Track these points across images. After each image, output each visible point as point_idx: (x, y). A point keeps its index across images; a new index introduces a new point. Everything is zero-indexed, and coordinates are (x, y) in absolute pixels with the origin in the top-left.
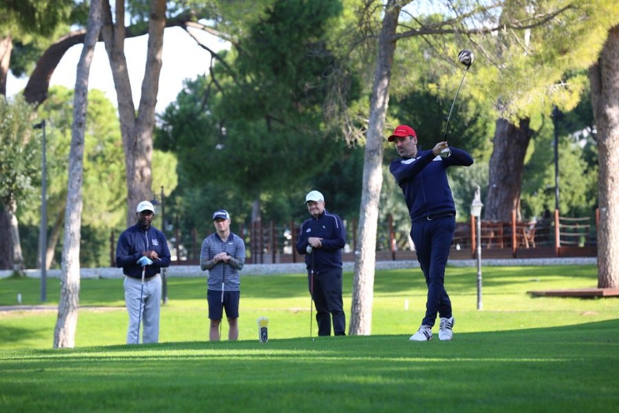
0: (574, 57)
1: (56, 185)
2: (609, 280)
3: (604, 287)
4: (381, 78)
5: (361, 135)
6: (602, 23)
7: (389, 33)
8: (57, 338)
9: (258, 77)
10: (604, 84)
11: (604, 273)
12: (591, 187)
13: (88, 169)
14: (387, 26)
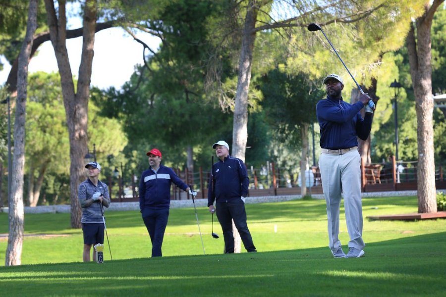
0: (385, 43)
1: (39, 144)
2: (426, 207)
3: (422, 212)
4: (244, 61)
5: (233, 103)
6: (405, 17)
7: (250, 27)
8: (8, 259)
9: (179, 62)
10: (419, 63)
11: (422, 201)
12: (438, 138)
13: (63, 132)
14: (248, 22)
